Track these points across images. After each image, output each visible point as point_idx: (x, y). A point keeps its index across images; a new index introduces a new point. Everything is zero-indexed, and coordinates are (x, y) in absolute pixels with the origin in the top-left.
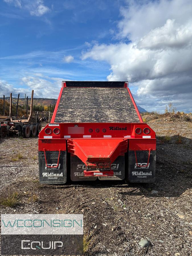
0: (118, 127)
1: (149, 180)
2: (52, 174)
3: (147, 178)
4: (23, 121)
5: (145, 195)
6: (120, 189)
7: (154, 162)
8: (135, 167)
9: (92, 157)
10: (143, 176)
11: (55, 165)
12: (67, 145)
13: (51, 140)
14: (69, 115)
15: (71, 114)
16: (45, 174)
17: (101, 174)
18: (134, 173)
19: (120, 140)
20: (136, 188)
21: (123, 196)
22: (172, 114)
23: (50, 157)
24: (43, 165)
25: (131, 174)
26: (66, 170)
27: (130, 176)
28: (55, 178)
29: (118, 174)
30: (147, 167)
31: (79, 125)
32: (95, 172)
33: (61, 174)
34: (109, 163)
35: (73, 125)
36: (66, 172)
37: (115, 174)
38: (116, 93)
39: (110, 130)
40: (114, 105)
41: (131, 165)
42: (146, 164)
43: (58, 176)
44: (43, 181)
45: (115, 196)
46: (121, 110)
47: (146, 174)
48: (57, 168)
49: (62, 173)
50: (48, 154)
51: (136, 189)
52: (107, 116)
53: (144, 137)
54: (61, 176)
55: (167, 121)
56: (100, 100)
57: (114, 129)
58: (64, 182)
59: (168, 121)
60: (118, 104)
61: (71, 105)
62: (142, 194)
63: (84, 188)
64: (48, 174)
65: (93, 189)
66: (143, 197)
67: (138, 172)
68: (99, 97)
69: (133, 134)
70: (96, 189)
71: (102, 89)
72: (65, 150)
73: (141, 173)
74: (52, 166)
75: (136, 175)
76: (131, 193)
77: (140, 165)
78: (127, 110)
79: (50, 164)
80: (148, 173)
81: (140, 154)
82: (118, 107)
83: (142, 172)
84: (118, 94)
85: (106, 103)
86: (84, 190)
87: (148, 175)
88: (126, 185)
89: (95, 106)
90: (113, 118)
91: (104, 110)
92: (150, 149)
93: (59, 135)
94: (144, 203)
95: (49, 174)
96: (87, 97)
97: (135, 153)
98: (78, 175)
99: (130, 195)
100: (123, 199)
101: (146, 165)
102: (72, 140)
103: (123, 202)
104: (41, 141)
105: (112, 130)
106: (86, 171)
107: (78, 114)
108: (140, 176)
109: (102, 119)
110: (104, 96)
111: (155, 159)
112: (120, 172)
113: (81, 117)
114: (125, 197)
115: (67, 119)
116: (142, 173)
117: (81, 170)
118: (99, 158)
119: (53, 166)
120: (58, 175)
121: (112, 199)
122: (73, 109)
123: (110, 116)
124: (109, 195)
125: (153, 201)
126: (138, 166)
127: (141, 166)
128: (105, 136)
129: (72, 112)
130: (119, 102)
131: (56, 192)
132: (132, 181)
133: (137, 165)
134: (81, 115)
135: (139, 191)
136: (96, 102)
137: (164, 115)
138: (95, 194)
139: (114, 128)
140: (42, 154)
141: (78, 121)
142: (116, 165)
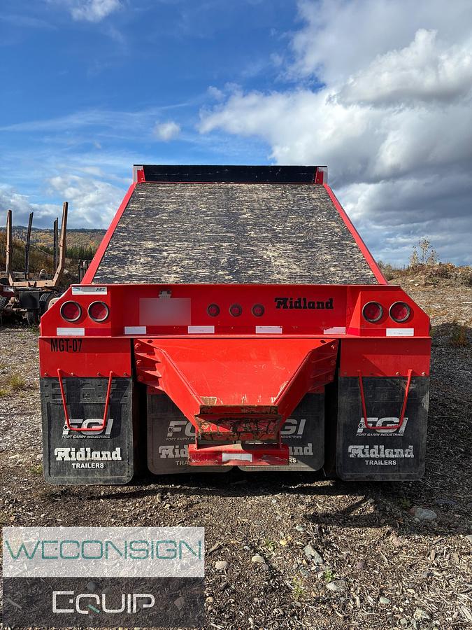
0: (305, 299)
1: (404, 474)
2: (86, 452)
3: (398, 466)
4: (41, 284)
5: (394, 526)
6: (308, 499)
7: (421, 413)
8: (360, 430)
9: (215, 404)
10: (386, 459)
11: (97, 424)
12: (134, 358)
13: (80, 340)
14: (142, 260)
15: (152, 257)
16: (62, 453)
17: (248, 457)
18: (356, 451)
19: (311, 342)
20: (359, 498)
21: (320, 529)
22: (429, 267)
23: (79, 397)
24: (55, 423)
25: (346, 453)
26: (132, 440)
27: (341, 461)
28: (98, 465)
29: (301, 454)
30: (397, 432)
31: (175, 290)
32: (226, 452)
33: (114, 453)
34: (274, 422)
35: (154, 290)
36: (132, 444)
37: (293, 451)
38: (291, 198)
39: (278, 307)
40: (289, 232)
41: (345, 425)
42: (396, 420)
43: (104, 458)
44: (57, 474)
45: (292, 532)
46: (310, 244)
47: (394, 453)
48: (103, 433)
49: (118, 449)
50: (73, 387)
51: (361, 502)
52: (268, 263)
53: (392, 333)
54: (114, 458)
55: (416, 285)
56: (245, 216)
57: (291, 307)
58: (127, 476)
59: (419, 285)
60: (299, 228)
61: (154, 231)
62: (383, 521)
63: (192, 497)
64: (73, 454)
65: (220, 499)
66: (389, 534)
67: (367, 447)
68: (242, 210)
69: (355, 322)
70: (229, 499)
71: (250, 186)
72: (126, 373)
73: (379, 450)
74: (85, 426)
75: (362, 456)
76: (344, 518)
77: (374, 423)
78: (331, 245)
79: (80, 421)
80: (402, 451)
81: (375, 386)
82: (301, 238)
83: (382, 447)
84: (298, 200)
85: (264, 225)
86: (191, 505)
87: (402, 456)
88: (327, 483)
89: (228, 232)
90: (287, 270)
91: (256, 246)
92: (410, 371)
93: (109, 326)
94: (395, 559)
95: (76, 451)
96: (205, 208)
97: (360, 387)
98: (171, 455)
99: (344, 524)
100: (322, 544)
101: (393, 425)
102: (149, 342)
103: (321, 555)
104: (48, 345)
105: (286, 307)
106: (195, 446)
107: (174, 255)
108: (374, 459)
109: (250, 272)
110: (256, 205)
111: (426, 407)
112: (310, 445)
113: (183, 266)
114: (328, 533)
115: (135, 272)
116: (382, 450)
117: (180, 440)
118: (242, 408)
119: (90, 425)
120: (106, 455)
121: (283, 543)
122: (158, 241)
123: (276, 263)
124: (272, 527)
125: (426, 554)
126: (368, 428)
127: (379, 428)
128: (259, 329)
129: (154, 250)
130: (302, 223)
131: (98, 512)
132: (347, 476)
133: (367, 423)
134: (182, 260)
135: (371, 509)
136: (231, 221)
137: (408, 270)
138: (228, 519)
139: (291, 303)
140: (53, 387)
141: (172, 279)
142: (294, 422)
